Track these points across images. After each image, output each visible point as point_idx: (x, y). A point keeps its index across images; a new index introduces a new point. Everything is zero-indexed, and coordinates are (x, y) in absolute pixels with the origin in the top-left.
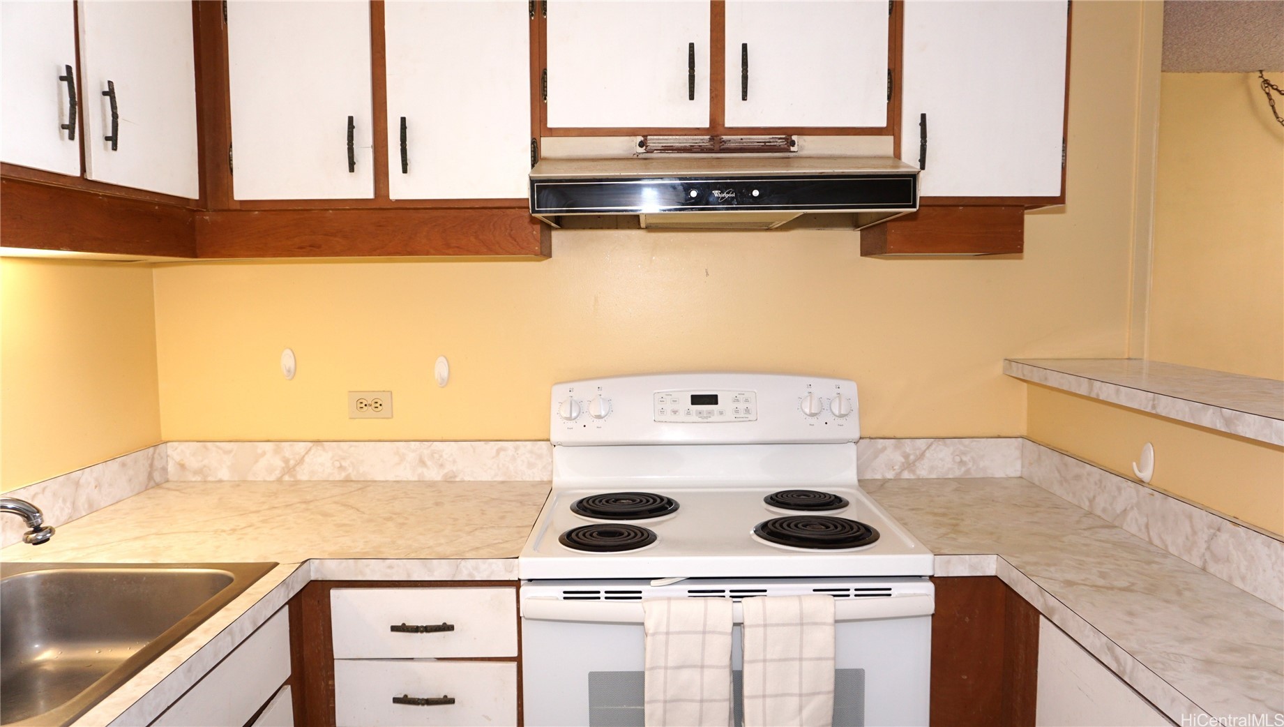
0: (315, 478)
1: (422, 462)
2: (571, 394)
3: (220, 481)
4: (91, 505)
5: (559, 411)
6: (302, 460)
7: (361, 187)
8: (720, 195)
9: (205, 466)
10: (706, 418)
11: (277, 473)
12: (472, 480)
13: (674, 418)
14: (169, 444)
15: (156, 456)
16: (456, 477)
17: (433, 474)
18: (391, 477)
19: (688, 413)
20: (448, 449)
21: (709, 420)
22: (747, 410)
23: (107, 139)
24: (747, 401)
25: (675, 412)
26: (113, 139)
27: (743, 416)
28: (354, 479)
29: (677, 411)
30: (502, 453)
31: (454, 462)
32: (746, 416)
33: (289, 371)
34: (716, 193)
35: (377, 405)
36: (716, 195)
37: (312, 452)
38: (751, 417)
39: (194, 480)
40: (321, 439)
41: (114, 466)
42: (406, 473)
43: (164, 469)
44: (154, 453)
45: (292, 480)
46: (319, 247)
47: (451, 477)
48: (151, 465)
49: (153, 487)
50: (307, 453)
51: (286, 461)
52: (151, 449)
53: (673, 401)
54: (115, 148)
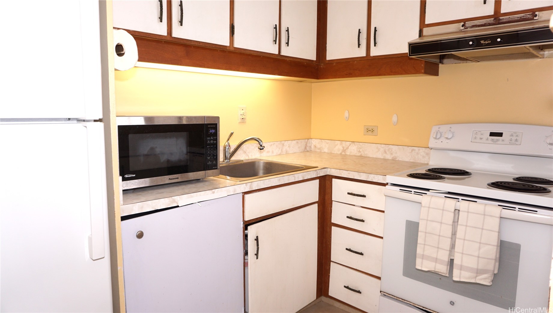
0: (351, 154)
1: (385, 152)
2: (439, 129)
3: (325, 152)
4: (286, 152)
5: (433, 135)
6: (348, 148)
7: (361, 53)
8: (484, 43)
9: (321, 147)
10: (495, 142)
11: (341, 151)
12: (402, 160)
13: (481, 141)
14: (312, 139)
15: (308, 142)
16: (396, 158)
17: (389, 157)
18: (375, 156)
19: (487, 139)
20: (394, 148)
21: (497, 143)
22: (516, 140)
23: (286, 43)
24: (517, 136)
25: (481, 139)
26: (288, 43)
27: (514, 142)
28: (363, 156)
29: (482, 138)
30: (413, 151)
31: (396, 153)
32: (515, 142)
33: (346, 118)
34: (482, 42)
35: (373, 131)
36: (482, 43)
37: (351, 145)
38: (517, 143)
39: (318, 151)
40: (355, 141)
41: (294, 142)
42: (379, 155)
43: (310, 147)
44: (308, 141)
45: (345, 154)
46: (352, 74)
47: (395, 158)
48: (306, 145)
49: (306, 151)
50: (350, 145)
51: (343, 148)
52: (307, 140)
53: (482, 134)
54: (288, 46)
